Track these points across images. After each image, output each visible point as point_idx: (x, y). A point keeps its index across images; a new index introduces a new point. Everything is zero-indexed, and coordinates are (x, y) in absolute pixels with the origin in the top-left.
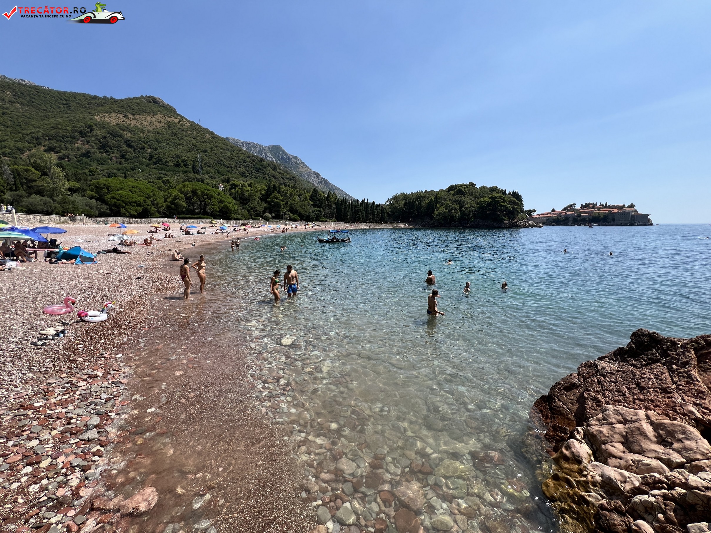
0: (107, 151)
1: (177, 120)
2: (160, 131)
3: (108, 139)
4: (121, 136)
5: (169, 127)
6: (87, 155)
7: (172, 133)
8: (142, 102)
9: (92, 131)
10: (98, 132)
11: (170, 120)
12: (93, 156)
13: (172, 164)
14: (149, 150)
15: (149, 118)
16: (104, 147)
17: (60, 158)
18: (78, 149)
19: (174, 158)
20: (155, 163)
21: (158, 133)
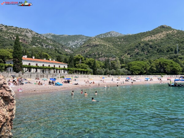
0: (143, 51)
1: (171, 32)
2: (163, 39)
3: (144, 46)
4: (149, 44)
5: (167, 35)
6: (137, 54)
7: (168, 38)
8: (158, 29)
9: (140, 45)
10: (142, 45)
11: (168, 32)
12: (139, 54)
13: (166, 51)
14: (158, 47)
15: (159, 35)
16: (143, 50)
17: (131, 56)
18: (135, 52)
19: (167, 48)
20: (159, 52)
21: (162, 39)
